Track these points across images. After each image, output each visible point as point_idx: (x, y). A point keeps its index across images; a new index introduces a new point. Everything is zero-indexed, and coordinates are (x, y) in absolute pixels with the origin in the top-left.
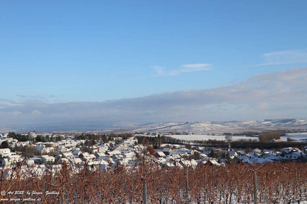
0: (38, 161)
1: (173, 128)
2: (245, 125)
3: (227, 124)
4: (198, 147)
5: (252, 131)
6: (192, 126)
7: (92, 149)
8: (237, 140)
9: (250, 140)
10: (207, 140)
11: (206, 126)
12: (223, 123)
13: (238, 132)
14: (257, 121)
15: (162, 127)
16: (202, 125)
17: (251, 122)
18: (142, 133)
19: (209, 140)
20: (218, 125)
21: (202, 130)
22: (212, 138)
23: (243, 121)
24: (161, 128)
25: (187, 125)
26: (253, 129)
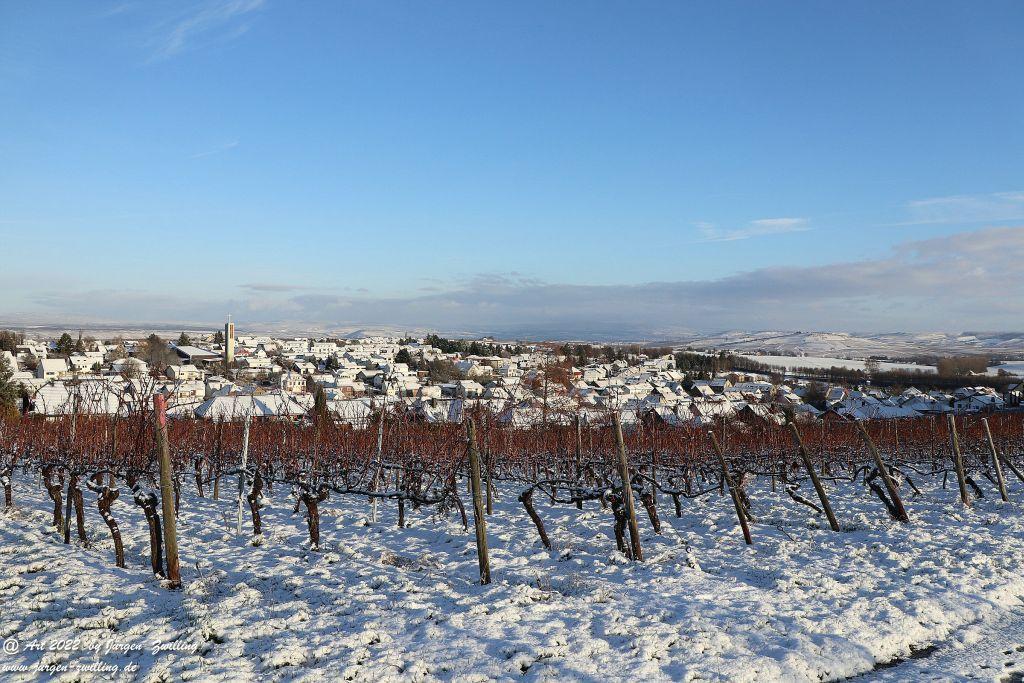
0: (451, 391)
1: (767, 342)
2: (922, 342)
3: (883, 338)
4: (796, 381)
5: (932, 353)
6: (808, 339)
7: (569, 373)
8: (889, 370)
9: (918, 370)
10: (828, 366)
11: (837, 340)
12: (875, 338)
13: (902, 355)
14: (946, 335)
15: (748, 339)
16: (829, 338)
17: (935, 337)
18: (701, 350)
19: (833, 367)
20: (865, 340)
21: (827, 348)
22: (839, 364)
23: (917, 335)
24: (744, 342)
25: (796, 337)
26: (936, 350)
